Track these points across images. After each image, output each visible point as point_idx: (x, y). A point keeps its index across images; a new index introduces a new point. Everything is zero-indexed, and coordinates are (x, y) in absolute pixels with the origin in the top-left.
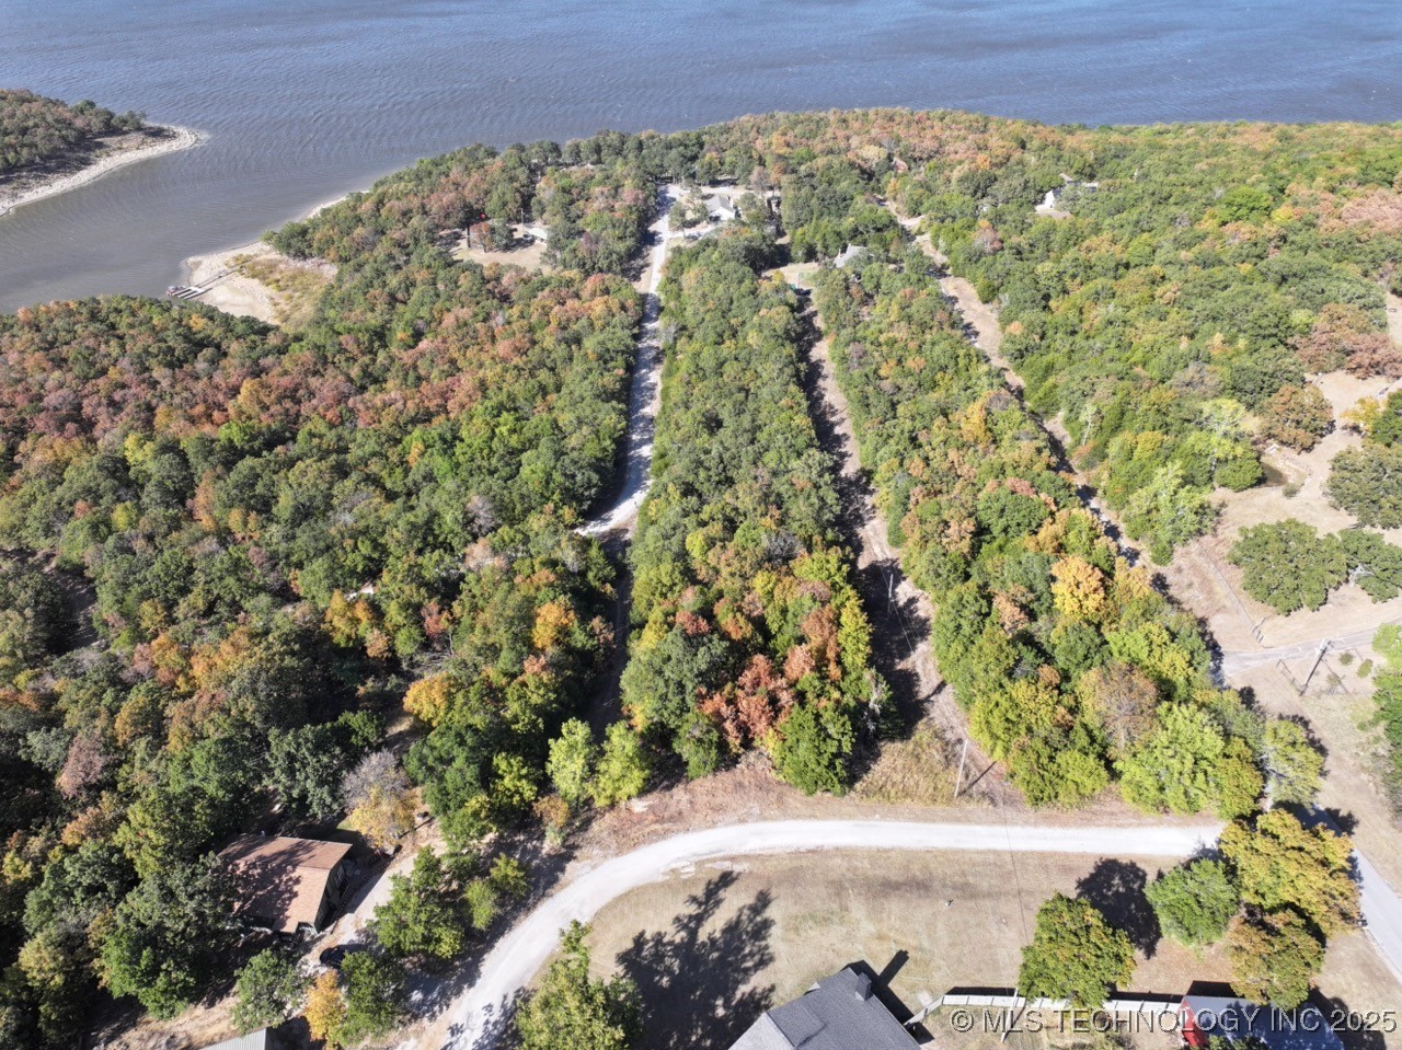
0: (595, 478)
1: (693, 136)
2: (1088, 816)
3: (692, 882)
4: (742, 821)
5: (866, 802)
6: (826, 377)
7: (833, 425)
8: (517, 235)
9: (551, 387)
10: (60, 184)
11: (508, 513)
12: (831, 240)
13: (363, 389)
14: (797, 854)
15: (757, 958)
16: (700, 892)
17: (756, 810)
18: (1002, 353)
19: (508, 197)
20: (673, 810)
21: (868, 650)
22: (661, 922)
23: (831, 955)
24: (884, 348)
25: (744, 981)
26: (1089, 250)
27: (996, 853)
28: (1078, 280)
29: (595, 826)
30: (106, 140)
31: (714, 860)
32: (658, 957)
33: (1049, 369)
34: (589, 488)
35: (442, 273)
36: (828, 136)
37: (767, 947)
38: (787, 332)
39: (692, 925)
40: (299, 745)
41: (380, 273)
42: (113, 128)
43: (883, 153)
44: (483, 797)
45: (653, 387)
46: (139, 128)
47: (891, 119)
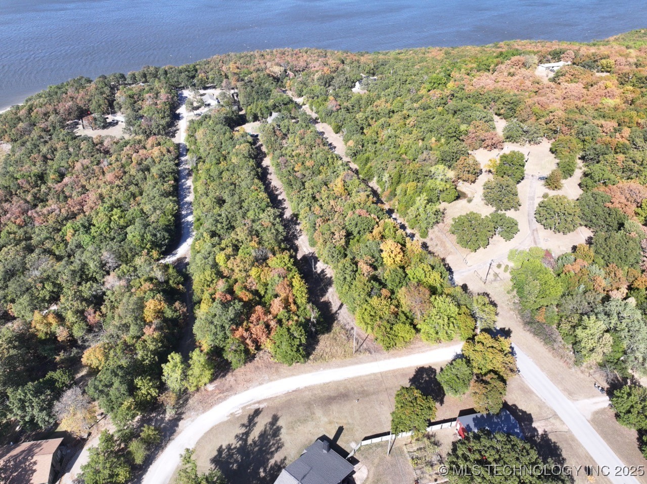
0: (166, 235)
1: (191, 66)
2: (409, 350)
3: (242, 417)
4: (260, 384)
5: (316, 364)
6: (271, 174)
7: (277, 195)
8: (108, 121)
9: (137, 193)
11: (124, 258)
12: (264, 111)
13: (35, 206)
14: (288, 394)
15: (276, 445)
16: (245, 421)
17: (267, 378)
18: (347, 155)
19: (101, 102)
20: (227, 386)
21: (307, 296)
22: (229, 439)
23: (310, 436)
24: (295, 158)
25: (272, 457)
26: (377, 106)
27: (375, 374)
28: (374, 120)
29: (190, 401)
31: (250, 405)
32: (230, 455)
33: (368, 160)
34: (165, 240)
35: (71, 143)
36: (256, 63)
37: (280, 439)
38: (250, 155)
39: (244, 437)
40: (26, 394)
41: (36, 146)
43: (282, 69)
44: (131, 400)
45: (189, 188)
47: (284, 54)
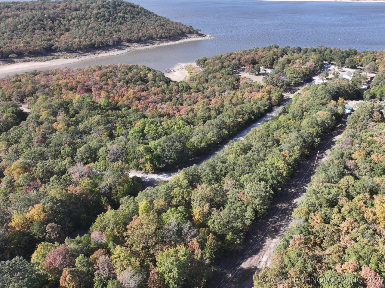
10: (171, 43)
30: (189, 35)
42: (191, 32)
46: (197, 33)
